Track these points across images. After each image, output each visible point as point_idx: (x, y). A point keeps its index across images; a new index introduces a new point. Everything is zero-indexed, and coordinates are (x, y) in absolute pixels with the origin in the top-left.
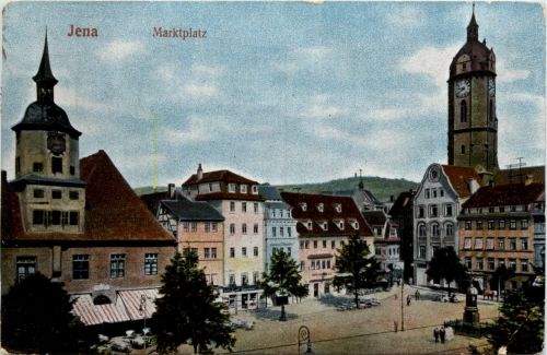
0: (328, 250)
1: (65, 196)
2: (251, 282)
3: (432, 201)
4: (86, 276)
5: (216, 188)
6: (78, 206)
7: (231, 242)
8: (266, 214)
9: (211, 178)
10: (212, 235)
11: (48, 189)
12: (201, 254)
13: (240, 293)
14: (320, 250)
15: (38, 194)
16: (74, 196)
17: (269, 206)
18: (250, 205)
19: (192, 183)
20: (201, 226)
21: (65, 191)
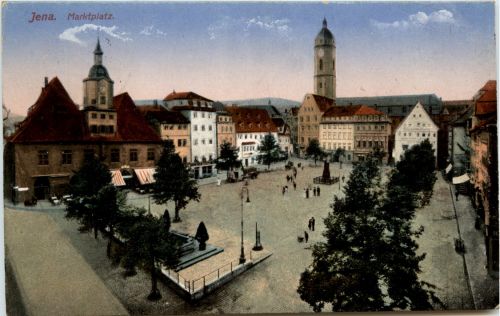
0: (253, 140)
1: (107, 117)
2: (208, 159)
3: (307, 113)
4: (118, 160)
5: (185, 103)
6: (113, 123)
7: (195, 135)
8: (217, 118)
9: (181, 97)
10: (183, 132)
11: (99, 114)
12: (176, 143)
13: (201, 167)
14: (249, 140)
15: (94, 116)
16: (111, 117)
17: (219, 114)
18: (206, 114)
19: (169, 98)
20: (176, 127)
21: (107, 115)
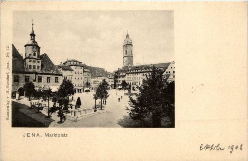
0: (98, 80)
4: (41, 82)
6: (39, 65)
8: (84, 70)
10: (71, 74)
11: (33, 60)
14: (96, 80)
15: (30, 61)
16: (38, 62)
21: (36, 61)
